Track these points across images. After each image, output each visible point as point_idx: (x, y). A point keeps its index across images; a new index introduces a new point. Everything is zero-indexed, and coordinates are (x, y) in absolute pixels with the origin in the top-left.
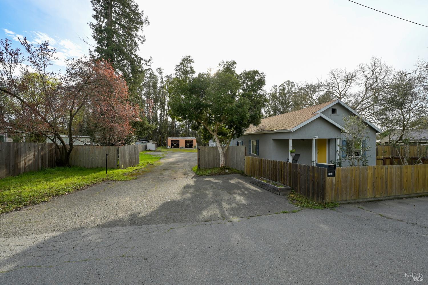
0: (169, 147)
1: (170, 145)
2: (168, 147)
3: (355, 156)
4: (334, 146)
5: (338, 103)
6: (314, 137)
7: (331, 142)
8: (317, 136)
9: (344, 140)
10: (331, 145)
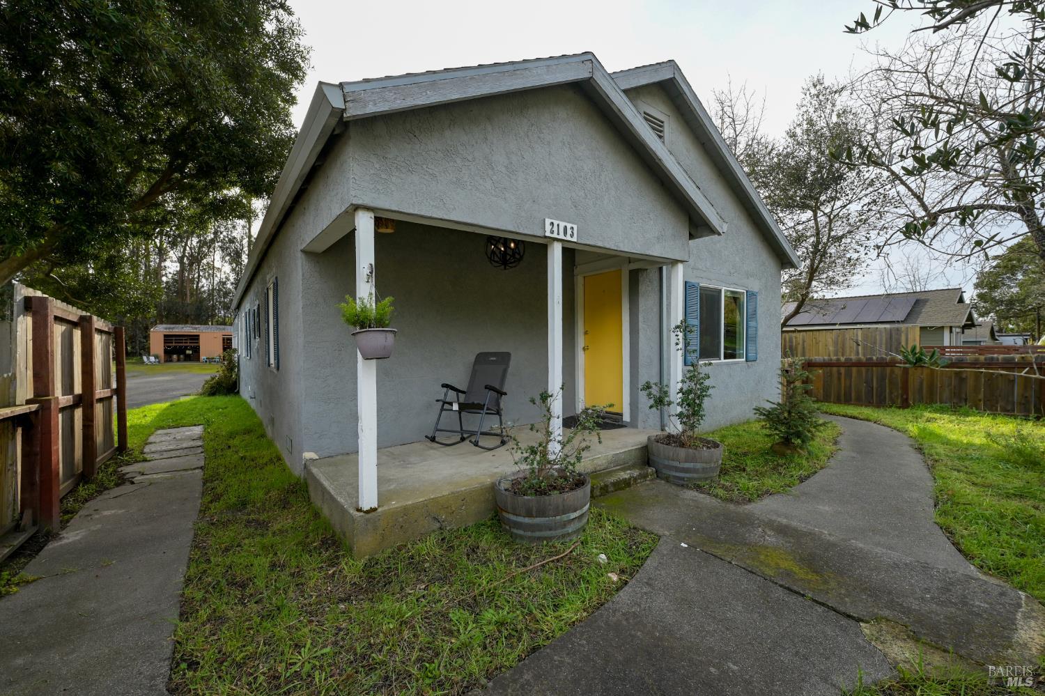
0: (156, 357)
1: (161, 352)
2: (152, 359)
3: (725, 358)
4: (656, 309)
5: (672, 81)
6: (552, 224)
7: (642, 288)
8: (575, 227)
9: (693, 280)
10: (640, 306)
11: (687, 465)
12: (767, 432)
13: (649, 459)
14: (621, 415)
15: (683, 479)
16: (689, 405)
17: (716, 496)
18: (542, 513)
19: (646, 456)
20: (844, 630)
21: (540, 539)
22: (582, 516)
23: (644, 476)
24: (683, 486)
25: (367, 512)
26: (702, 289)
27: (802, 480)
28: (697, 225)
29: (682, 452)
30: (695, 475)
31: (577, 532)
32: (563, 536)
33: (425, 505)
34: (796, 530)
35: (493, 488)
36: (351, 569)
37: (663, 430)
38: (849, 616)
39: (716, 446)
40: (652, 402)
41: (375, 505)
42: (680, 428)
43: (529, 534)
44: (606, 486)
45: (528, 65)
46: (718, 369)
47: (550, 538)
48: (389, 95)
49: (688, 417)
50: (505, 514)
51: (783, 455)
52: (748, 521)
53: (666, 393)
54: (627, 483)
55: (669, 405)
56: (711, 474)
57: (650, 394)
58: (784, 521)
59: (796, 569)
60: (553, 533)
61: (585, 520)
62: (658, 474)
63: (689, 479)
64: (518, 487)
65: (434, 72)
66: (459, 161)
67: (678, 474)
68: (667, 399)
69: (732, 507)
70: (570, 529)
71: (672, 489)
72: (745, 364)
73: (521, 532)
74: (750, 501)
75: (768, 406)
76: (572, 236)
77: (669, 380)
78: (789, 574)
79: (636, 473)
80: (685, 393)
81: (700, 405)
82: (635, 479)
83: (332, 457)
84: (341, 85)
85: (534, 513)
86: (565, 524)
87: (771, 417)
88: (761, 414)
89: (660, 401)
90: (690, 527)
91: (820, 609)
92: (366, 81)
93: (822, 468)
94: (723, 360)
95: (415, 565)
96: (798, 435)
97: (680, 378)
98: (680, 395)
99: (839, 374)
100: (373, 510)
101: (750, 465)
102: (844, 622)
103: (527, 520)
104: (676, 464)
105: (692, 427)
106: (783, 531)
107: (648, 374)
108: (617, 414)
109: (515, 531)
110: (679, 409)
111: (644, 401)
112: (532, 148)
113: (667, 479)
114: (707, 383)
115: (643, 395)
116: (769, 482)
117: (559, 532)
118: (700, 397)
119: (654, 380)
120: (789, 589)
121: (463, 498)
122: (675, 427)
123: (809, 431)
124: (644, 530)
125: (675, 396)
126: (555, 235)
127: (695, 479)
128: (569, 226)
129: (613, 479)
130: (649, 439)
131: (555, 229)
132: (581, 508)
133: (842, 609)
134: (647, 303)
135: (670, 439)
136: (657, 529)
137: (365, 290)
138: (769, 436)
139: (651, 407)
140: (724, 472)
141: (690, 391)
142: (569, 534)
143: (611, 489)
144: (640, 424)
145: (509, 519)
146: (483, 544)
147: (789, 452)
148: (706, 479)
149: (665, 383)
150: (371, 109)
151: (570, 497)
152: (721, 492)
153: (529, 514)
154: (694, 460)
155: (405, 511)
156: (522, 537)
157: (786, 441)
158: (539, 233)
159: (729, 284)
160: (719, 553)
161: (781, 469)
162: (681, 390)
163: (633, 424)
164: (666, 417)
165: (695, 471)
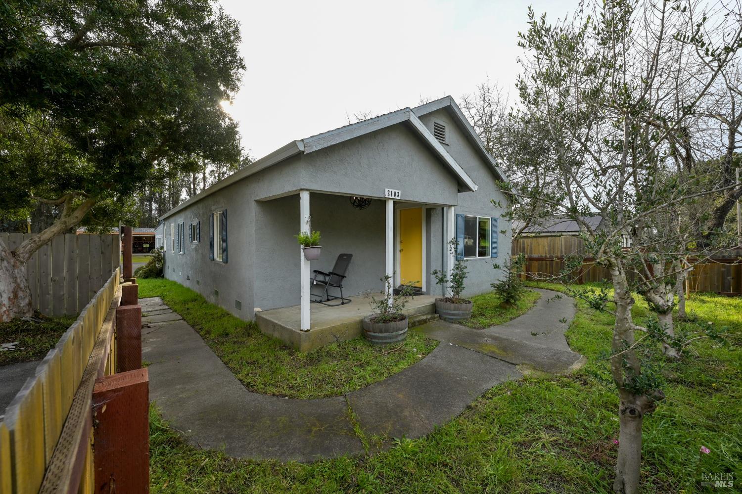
3: (479, 256)
4: (440, 230)
5: (450, 106)
6: (389, 191)
7: (433, 219)
8: (400, 192)
9: (460, 213)
10: (432, 228)
11: (454, 312)
12: (497, 296)
13: (436, 310)
14: (421, 288)
15: (452, 319)
16: (456, 282)
17: (468, 326)
18: (387, 331)
19: (434, 309)
20: (510, 368)
21: (385, 343)
22: (404, 333)
23: (433, 318)
24: (452, 321)
25: (306, 331)
26: (466, 217)
27: (511, 319)
28: (462, 186)
29: (452, 305)
30: (459, 317)
31: (402, 340)
32: (396, 342)
33: (331, 329)
34: (501, 338)
35: (362, 322)
36: (301, 356)
37: (443, 295)
38: (513, 364)
39: (469, 302)
40: (438, 280)
41: (309, 328)
42: (452, 294)
43: (380, 341)
44: (415, 322)
45: (379, 118)
46: (474, 263)
47: (391, 343)
48: (321, 142)
49: (456, 288)
50: (369, 333)
51: (505, 308)
52: (481, 336)
53: (445, 276)
54: (425, 321)
55: (446, 282)
56: (466, 317)
57: (436, 277)
58: (497, 335)
59: (497, 351)
60: (392, 340)
61: (406, 335)
62: (440, 318)
63: (456, 319)
64: (375, 320)
65: (339, 129)
66: (346, 164)
67: (450, 317)
68: (445, 279)
69: (475, 330)
70: (399, 339)
71: (447, 324)
72: (490, 259)
73: (377, 341)
74: (484, 328)
75: (498, 283)
76: (398, 196)
77: (447, 269)
78: (493, 352)
79: (429, 317)
80: (455, 276)
81: (461, 282)
82: (429, 319)
83: (269, 310)
84: (302, 140)
85: (383, 331)
86: (397, 336)
87: (500, 289)
88: (495, 287)
89: (442, 280)
90: (454, 338)
91: (502, 362)
92: (312, 137)
93: (523, 314)
94: (478, 257)
95: (329, 354)
96: (512, 297)
97: (452, 268)
98: (452, 277)
99: (547, 264)
100: (308, 331)
101: (487, 314)
102: (510, 365)
103: (380, 335)
104: (449, 312)
105: (458, 293)
106: (495, 338)
107: (436, 266)
108: (419, 288)
109: (374, 340)
110: (452, 284)
111: (434, 280)
112: (379, 154)
113: (445, 320)
114: (465, 270)
115: (433, 277)
116: (494, 320)
117: (394, 340)
118: (462, 278)
119: (439, 268)
120: (492, 357)
121: (347, 326)
122: (450, 294)
123: (518, 296)
124: (433, 340)
125: (449, 278)
126: (390, 197)
127: (459, 319)
128: (397, 191)
129: (417, 319)
130: (436, 300)
131: (390, 194)
132: (404, 329)
133: (511, 362)
134: (435, 227)
135: (447, 300)
136: (439, 339)
137: (305, 229)
138: (499, 298)
139: (437, 283)
140: (474, 316)
141: (457, 275)
142: (399, 341)
143: (417, 324)
144: (432, 293)
145: (370, 335)
146: (358, 347)
147: (508, 306)
148: (464, 319)
149: (445, 270)
150: (314, 149)
151: (399, 324)
152: (470, 325)
153: (381, 332)
154: (458, 309)
155: (322, 331)
156: (377, 343)
157: (507, 302)
158: (383, 196)
159: (481, 214)
160: (466, 346)
161: (503, 315)
162: (452, 274)
163: (428, 293)
164: (445, 289)
165: (458, 315)
